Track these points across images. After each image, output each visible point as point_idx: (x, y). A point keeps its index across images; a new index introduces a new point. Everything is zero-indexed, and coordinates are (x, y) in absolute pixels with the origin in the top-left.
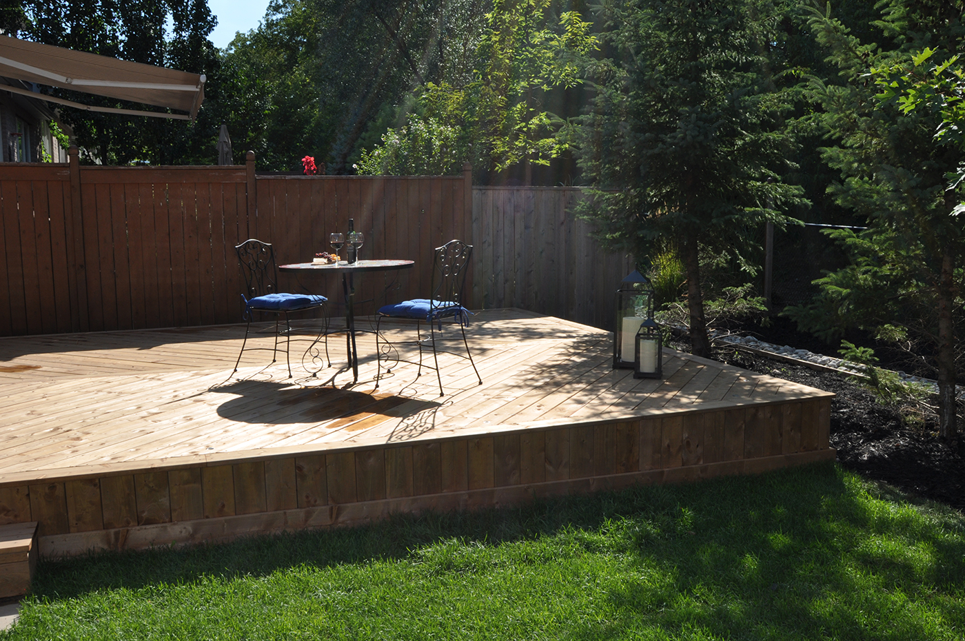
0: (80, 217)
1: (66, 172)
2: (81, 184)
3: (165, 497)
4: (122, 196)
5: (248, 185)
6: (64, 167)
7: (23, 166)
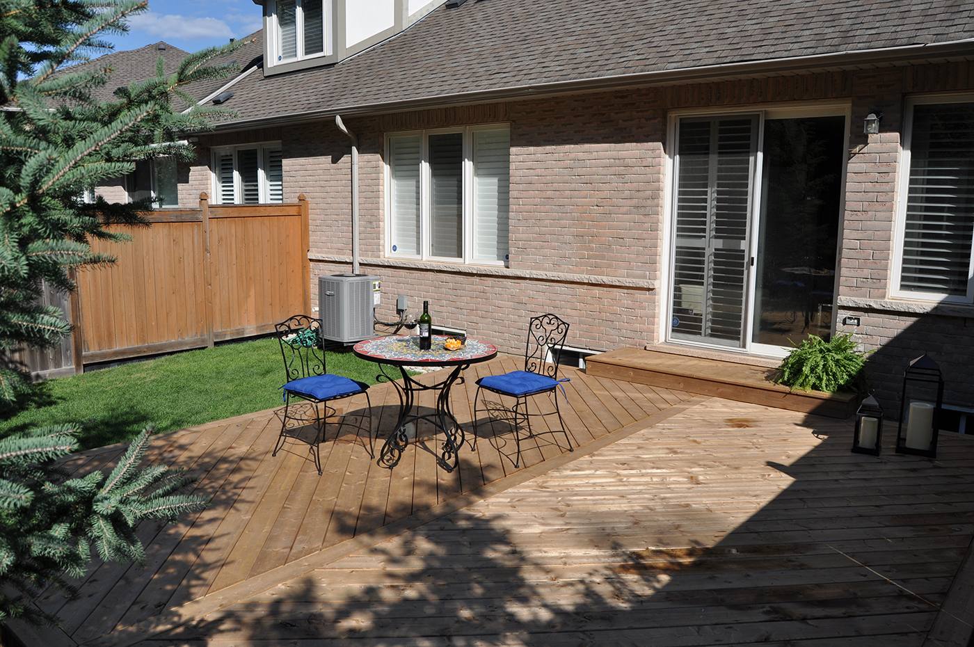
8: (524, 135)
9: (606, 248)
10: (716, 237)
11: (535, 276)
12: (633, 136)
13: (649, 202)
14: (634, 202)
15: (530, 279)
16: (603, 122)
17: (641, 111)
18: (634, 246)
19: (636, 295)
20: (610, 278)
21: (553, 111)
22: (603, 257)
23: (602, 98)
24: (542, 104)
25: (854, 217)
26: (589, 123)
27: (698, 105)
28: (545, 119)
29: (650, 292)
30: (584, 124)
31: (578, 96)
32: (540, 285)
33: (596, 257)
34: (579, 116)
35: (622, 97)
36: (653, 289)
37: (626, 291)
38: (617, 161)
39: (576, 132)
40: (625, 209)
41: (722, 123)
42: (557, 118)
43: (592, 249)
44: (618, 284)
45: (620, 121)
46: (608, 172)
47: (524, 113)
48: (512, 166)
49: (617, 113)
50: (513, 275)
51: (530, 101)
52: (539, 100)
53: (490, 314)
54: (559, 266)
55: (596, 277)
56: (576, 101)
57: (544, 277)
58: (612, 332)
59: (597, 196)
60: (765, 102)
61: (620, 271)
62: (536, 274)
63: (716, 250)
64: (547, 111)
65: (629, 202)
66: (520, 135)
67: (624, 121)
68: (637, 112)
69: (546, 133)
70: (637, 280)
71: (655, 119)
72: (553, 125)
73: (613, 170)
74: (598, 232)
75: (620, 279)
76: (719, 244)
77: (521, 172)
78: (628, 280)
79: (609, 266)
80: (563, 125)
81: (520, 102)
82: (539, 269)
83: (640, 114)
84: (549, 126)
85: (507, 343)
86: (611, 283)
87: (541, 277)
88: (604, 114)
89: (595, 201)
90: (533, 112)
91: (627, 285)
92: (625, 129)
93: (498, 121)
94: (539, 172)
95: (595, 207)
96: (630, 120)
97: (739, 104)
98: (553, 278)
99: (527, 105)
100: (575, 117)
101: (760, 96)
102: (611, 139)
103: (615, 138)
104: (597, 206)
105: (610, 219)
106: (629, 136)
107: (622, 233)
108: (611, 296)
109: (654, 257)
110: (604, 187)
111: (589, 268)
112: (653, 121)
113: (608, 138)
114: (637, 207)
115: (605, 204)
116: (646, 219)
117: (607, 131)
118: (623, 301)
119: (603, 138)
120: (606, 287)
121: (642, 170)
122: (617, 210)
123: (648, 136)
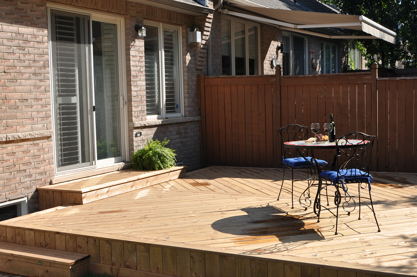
0: (280, 104)
1: (274, 80)
2: (280, 86)
3: (135, 257)
4: (301, 92)
5: (372, 84)
6: (272, 77)
7: (254, 77)
9: (15, 109)
13: (43, 70)
14: (33, 70)
18: (35, 105)
19: (41, 144)
20: (23, 134)
22: (13, 117)
29: (49, 140)
33: (7, 118)
36: (49, 137)
37: (32, 142)
38: (18, 36)
40: (27, 75)
46: (11, 44)
55: (12, 134)
59: (4, 64)
65: (29, 70)
73: (16, 42)
74: (7, 96)
79: (18, 124)
86: (24, 138)
89: (3, 68)
92: (23, 9)
95: (3, 74)
96: (26, 3)
102: (12, 16)
103: (15, 16)
104: (5, 72)
105: (16, 84)
106: (26, 16)
107: (25, 96)
108: (23, 149)
109: (49, 112)
110: (9, 57)
111: (3, 128)
112: (41, 8)
113: (10, 14)
114: (35, 74)
115: (11, 71)
116: (42, 83)
117: (8, 8)
118: (32, 151)
119: (6, 14)
120: (18, 142)
121: (36, 45)
122: (21, 76)
123: (38, 18)
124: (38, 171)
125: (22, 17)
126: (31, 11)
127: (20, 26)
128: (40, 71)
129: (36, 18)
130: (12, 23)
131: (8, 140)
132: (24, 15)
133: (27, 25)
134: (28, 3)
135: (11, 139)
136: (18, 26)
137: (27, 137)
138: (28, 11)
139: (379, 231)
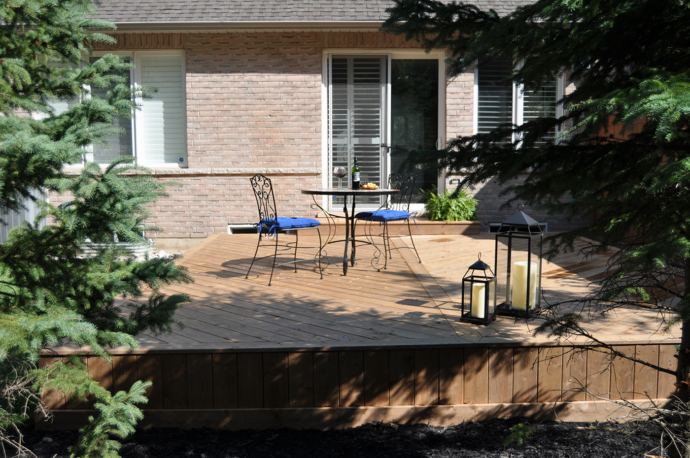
8: (200, 60)
9: (279, 147)
10: (355, 137)
11: (216, 173)
12: (299, 65)
13: (314, 113)
14: (302, 112)
15: (211, 175)
16: (273, 54)
17: (305, 48)
18: (303, 144)
19: (306, 179)
20: (285, 169)
21: (228, 43)
22: (277, 154)
23: (271, 37)
24: (217, 37)
25: (452, 119)
26: (261, 54)
27: (348, 47)
28: (220, 49)
29: (318, 176)
30: (257, 55)
31: (251, 33)
32: (220, 179)
33: (271, 154)
34: (251, 48)
35: (288, 37)
36: (319, 174)
37: (297, 177)
38: (286, 83)
39: (249, 60)
40: (294, 118)
41: (355, 60)
42: (231, 49)
43: (267, 149)
44: (292, 172)
45: (288, 55)
46: (278, 91)
47: (200, 44)
48: (188, 85)
49: (285, 48)
50: (195, 173)
51: (206, 34)
52: (214, 34)
53: (170, 208)
54: (238, 163)
55: (273, 168)
56: (249, 37)
57: (226, 172)
58: (288, 209)
59: (270, 109)
60: (393, 47)
61: (292, 163)
62: (216, 171)
63: (355, 145)
64: (222, 43)
65: (297, 113)
66: (195, 61)
67: (291, 54)
68: (301, 48)
69: (222, 60)
70: (308, 168)
71: (316, 54)
72: (228, 54)
73: (283, 89)
74: (272, 135)
75: (294, 169)
76: (356, 141)
77: (198, 91)
78: (300, 169)
79: (283, 160)
80: (237, 55)
81: (195, 34)
82: (218, 167)
83: (304, 50)
84: (224, 54)
85: (190, 230)
86: (286, 172)
87: (222, 173)
88: (273, 49)
89: (268, 112)
90: (208, 43)
91: (300, 172)
92: (292, 60)
93: (172, 48)
94: (215, 90)
95: (269, 117)
96: (296, 54)
97: (376, 48)
98: (234, 173)
99: (202, 37)
100: (248, 49)
101: (391, 43)
102: (280, 67)
103: (283, 66)
104: (270, 116)
105: (282, 125)
106: (296, 66)
107: (293, 135)
108: (286, 182)
109: (319, 151)
110: (276, 102)
111: (265, 163)
112: (314, 56)
113: (277, 66)
114: (304, 116)
115: (277, 114)
116: (313, 125)
117: (277, 60)
118: (296, 185)
119: (273, 66)
120: (281, 176)
121: (307, 90)
122: (287, 119)
123: (310, 66)
124: (302, 203)
125: (291, 66)
126: (302, 60)
127: (289, 75)
128: (310, 114)
129: (308, 65)
130: (279, 73)
131: (268, 173)
132: (293, 64)
133: (297, 73)
134: (298, 54)
135: (271, 173)
136: (287, 75)
137: (289, 172)
138: (299, 60)
139: (269, 285)
